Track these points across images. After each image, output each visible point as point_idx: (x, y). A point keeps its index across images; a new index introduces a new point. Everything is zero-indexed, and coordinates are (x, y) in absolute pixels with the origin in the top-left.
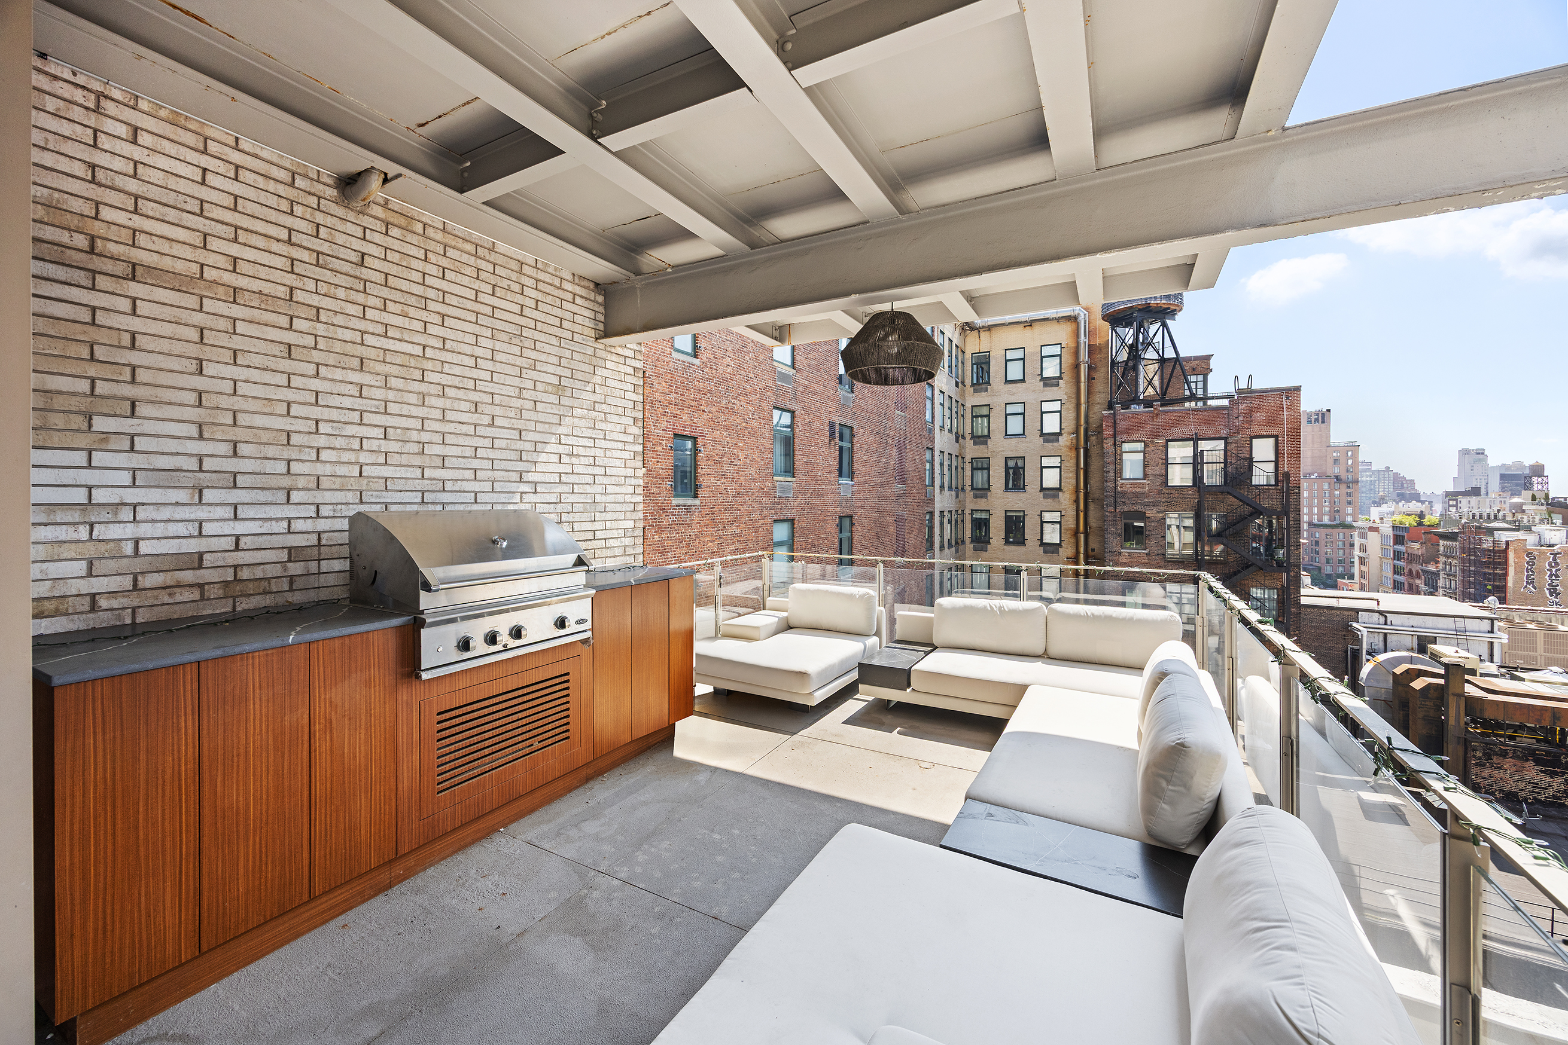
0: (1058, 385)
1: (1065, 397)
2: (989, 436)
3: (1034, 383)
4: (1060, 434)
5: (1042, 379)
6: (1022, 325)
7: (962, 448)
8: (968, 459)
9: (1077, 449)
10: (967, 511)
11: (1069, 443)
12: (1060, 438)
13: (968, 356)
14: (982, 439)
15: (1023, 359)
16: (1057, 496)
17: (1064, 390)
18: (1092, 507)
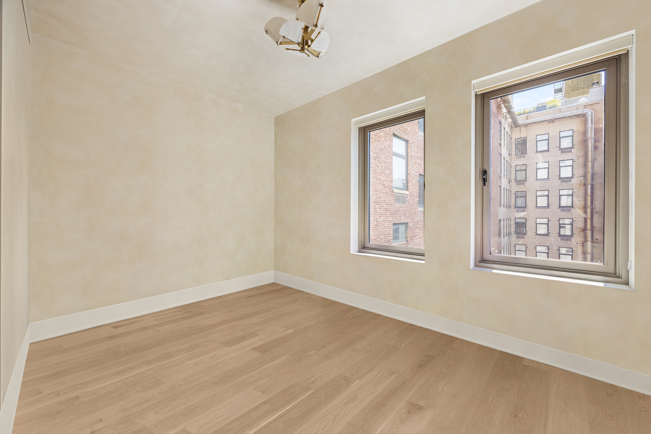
0: (571, 151)
1: (576, 158)
2: (526, 180)
3: (555, 151)
4: (572, 177)
5: (560, 149)
6: (548, 122)
7: (511, 186)
8: (513, 192)
9: (585, 185)
10: (512, 219)
11: (579, 182)
12: (572, 180)
13: (513, 140)
14: (522, 182)
15: (548, 140)
16: (570, 211)
17: (576, 153)
18: (595, 216)
